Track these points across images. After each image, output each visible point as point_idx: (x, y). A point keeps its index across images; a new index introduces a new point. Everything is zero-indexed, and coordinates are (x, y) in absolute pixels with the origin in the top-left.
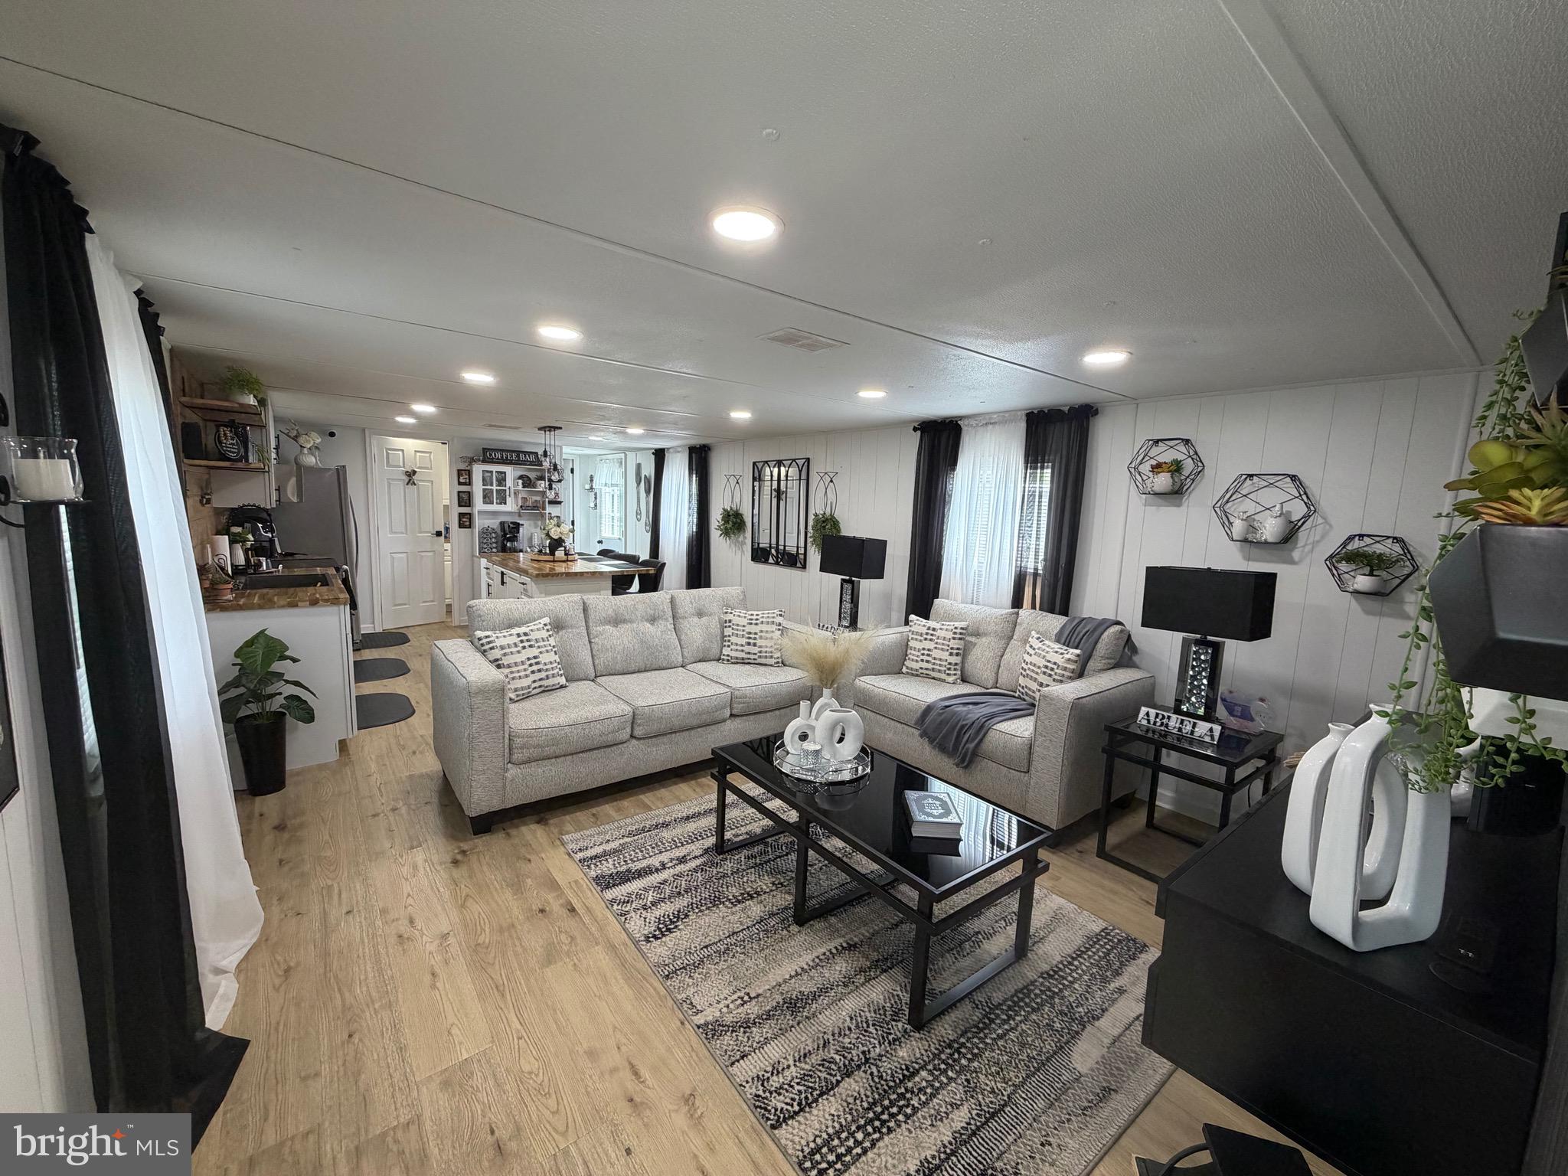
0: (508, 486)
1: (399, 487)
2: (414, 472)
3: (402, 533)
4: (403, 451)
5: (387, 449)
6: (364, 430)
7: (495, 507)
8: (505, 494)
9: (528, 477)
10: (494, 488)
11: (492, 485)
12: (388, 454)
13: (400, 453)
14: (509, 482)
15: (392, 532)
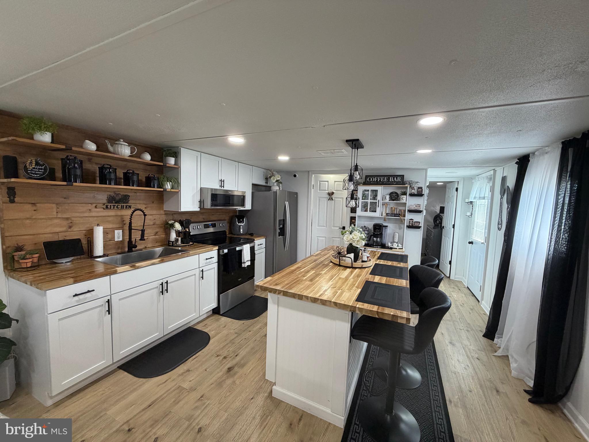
0: (378, 200)
1: (325, 201)
2: (333, 193)
3: (324, 226)
4: (328, 181)
5: (320, 181)
6: (309, 172)
7: (369, 214)
8: (376, 205)
9: (396, 193)
10: (369, 201)
11: (368, 199)
12: (320, 184)
13: (327, 183)
14: (379, 197)
15: (319, 226)
